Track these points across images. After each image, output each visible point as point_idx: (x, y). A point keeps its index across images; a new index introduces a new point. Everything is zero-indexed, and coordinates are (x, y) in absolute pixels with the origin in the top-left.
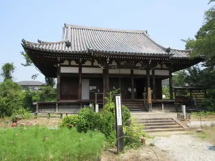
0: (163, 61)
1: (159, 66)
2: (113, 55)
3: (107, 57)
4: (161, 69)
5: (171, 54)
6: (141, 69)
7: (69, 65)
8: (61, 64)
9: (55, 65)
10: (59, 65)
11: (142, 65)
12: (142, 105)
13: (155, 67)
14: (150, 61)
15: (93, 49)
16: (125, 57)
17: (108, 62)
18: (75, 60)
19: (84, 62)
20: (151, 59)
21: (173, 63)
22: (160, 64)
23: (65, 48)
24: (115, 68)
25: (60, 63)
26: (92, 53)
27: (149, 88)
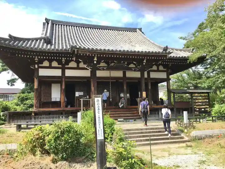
0: (159, 60)
1: (155, 68)
2: (101, 54)
3: (93, 55)
4: (158, 71)
5: (169, 52)
6: (135, 70)
7: (50, 67)
8: (40, 65)
9: (32, 66)
10: (36, 66)
11: (136, 66)
12: (135, 112)
13: (151, 69)
14: (145, 61)
15: (76, 46)
16: (115, 56)
17: (95, 62)
18: (56, 60)
19: (67, 62)
20: (146, 58)
21: (171, 63)
22: (156, 65)
23: (43, 45)
24: (103, 70)
25: (38, 64)
26: (76, 51)
27: (143, 92)
